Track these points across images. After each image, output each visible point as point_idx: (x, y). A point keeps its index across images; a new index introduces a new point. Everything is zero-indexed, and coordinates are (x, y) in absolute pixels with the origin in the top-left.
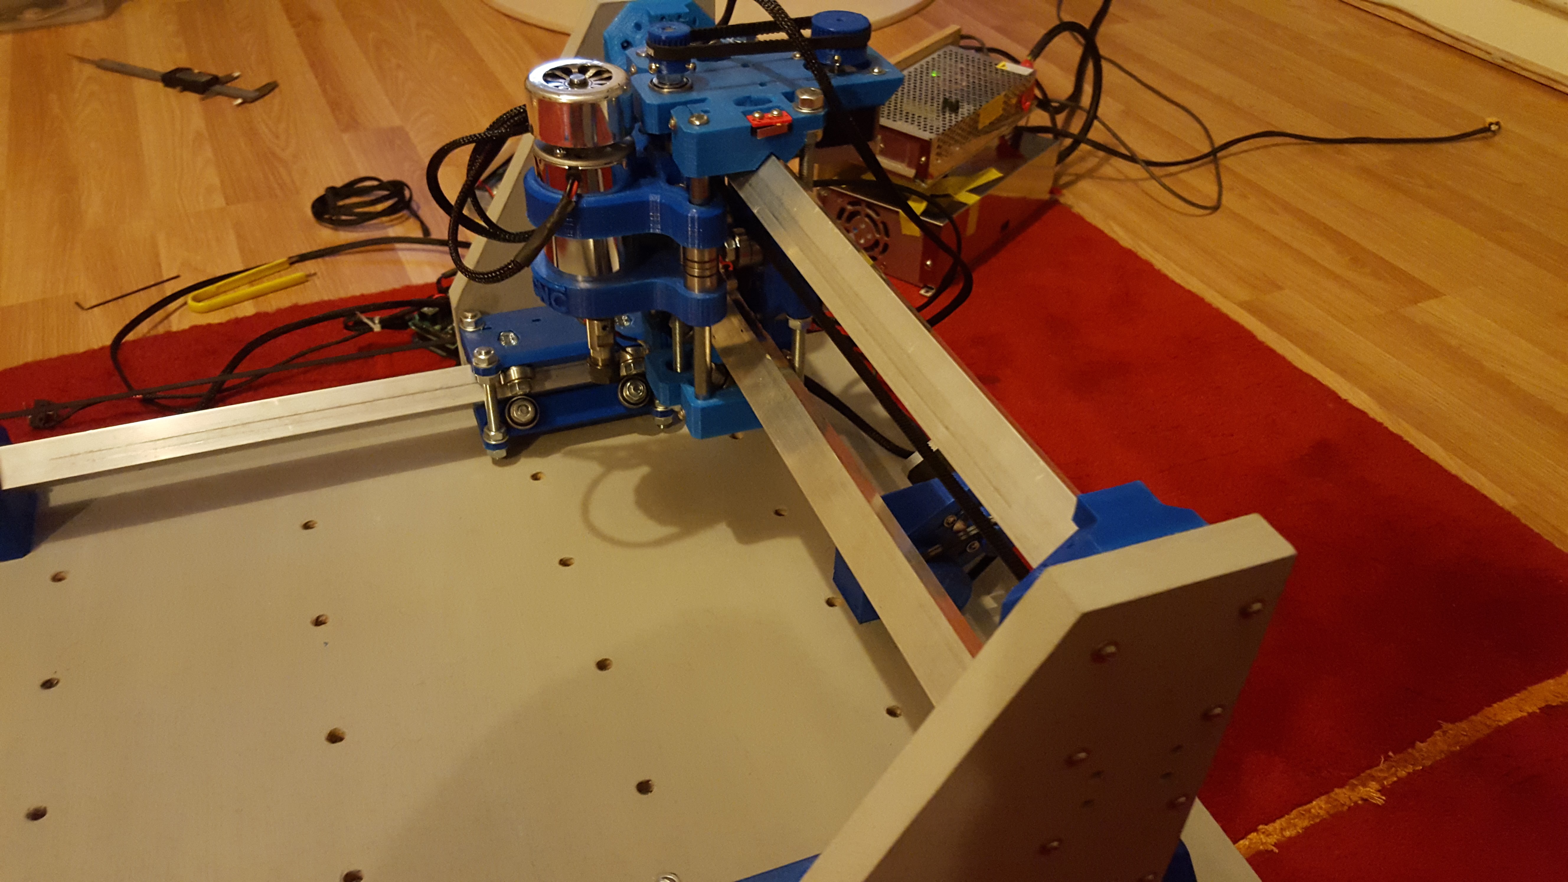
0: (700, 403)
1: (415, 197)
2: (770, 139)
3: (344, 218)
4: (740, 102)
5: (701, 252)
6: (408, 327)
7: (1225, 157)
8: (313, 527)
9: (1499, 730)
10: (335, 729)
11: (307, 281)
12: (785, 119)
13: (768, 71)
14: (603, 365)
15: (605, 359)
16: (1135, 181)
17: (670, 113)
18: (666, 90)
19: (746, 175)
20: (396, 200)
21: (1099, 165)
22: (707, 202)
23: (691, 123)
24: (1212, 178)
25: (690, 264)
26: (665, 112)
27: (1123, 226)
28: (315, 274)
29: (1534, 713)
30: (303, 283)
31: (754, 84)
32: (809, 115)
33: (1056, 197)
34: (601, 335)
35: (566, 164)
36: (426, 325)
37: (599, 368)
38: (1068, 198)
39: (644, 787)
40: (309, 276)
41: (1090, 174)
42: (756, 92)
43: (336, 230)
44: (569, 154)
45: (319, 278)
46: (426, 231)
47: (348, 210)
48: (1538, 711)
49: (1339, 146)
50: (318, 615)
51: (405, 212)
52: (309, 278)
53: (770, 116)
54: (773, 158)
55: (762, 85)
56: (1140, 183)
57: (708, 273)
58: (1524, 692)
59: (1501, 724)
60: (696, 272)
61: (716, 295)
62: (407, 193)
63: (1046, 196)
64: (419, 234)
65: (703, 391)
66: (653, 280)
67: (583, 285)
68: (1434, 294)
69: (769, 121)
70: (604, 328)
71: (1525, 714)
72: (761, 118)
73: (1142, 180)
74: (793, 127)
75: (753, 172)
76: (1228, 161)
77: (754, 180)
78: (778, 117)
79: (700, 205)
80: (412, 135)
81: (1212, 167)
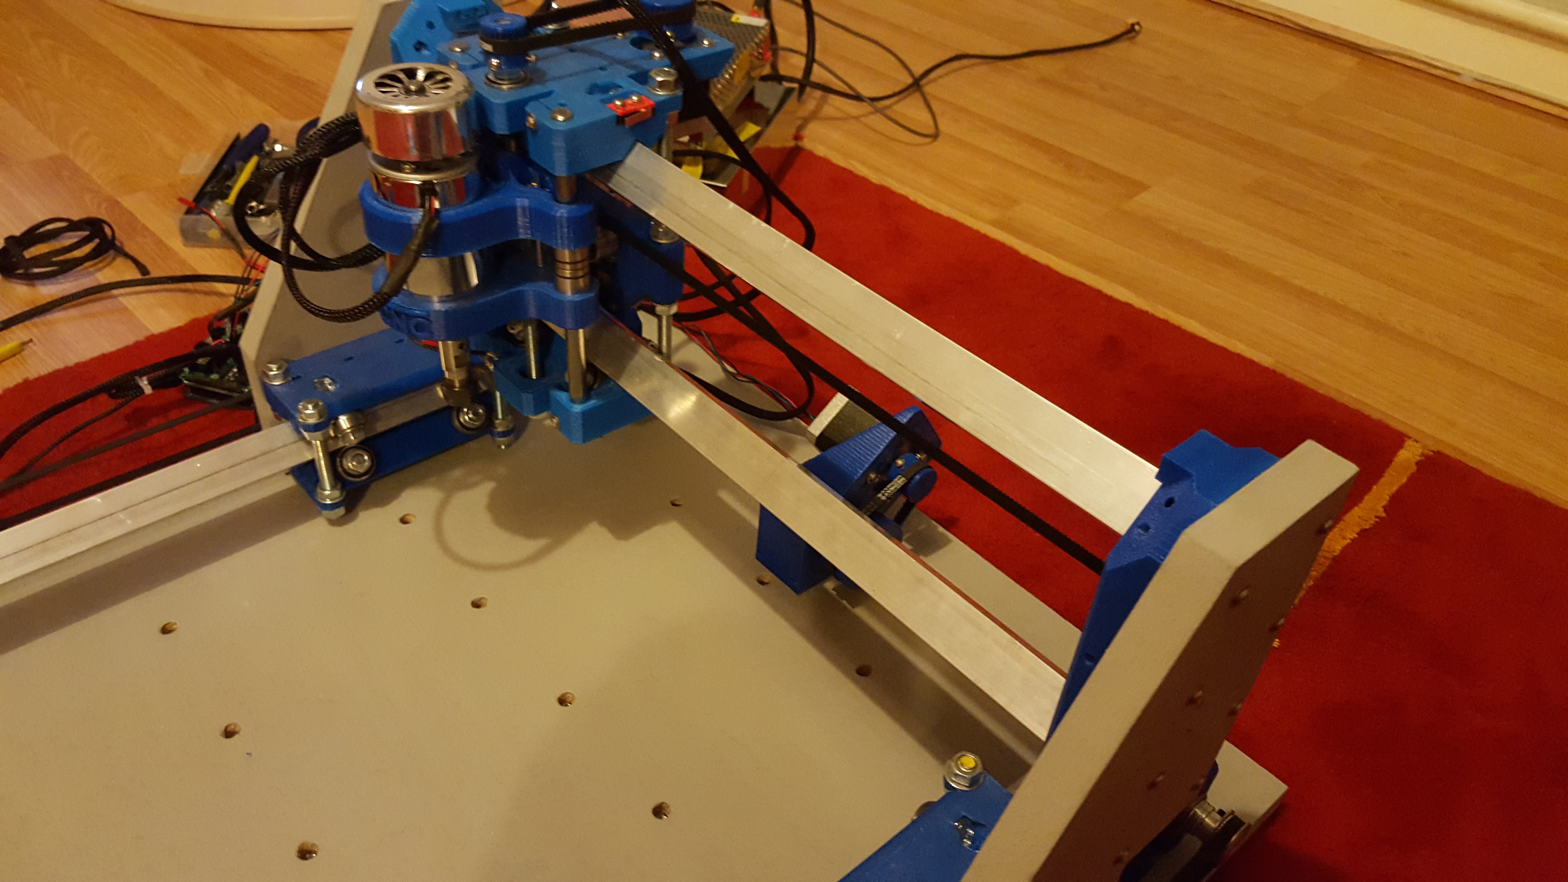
0: (578, 408)
1: (118, 234)
2: (635, 127)
3: (36, 270)
4: (593, 90)
5: (572, 253)
6: (181, 382)
7: (927, 84)
8: (171, 629)
9: (1335, 559)
10: (303, 844)
11: (23, 350)
12: (647, 103)
13: (600, 54)
14: (461, 387)
15: (462, 380)
16: (857, 118)
17: (524, 111)
18: (505, 87)
19: (612, 167)
20: (97, 241)
21: (819, 107)
22: (575, 199)
23: (555, 119)
24: (921, 104)
25: (560, 265)
26: (517, 111)
27: (863, 163)
28: (31, 341)
29: (1355, 538)
30: (19, 353)
31: (594, 69)
32: (668, 97)
33: (800, 144)
34: (458, 354)
35: (415, 179)
36: (200, 375)
37: (456, 389)
38: (807, 144)
39: (659, 811)
40: (24, 344)
41: (814, 116)
42: (602, 78)
43: (33, 285)
44: (419, 168)
45: (35, 344)
46: (142, 268)
47: (38, 261)
48: (1356, 536)
49: (1016, 61)
50: (226, 725)
51: (112, 253)
52: (26, 347)
53: (630, 102)
54: (639, 145)
55: (602, 69)
56: (862, 119)
57: (580, 273)
58: (1342, 522)
59: (1335, 554)
60: (568, 273)
61: (592, 295)
62: (107, 230)
63: (791, 144)
64: (135, 275)
65: (580, 394)
66: (521, 288)
67: (437, 306)
68: (1142, 187)
69: (633, 108)
70: (461, 347)
71: (1349, 541)
72: (623, 106)
73: (863, 116)
74: (657, 109)
75: (620, 162)
76: (929, 89)
77: (621, 171)
78: (640, 101)
79: (568, 203)
80: (79, 162)
81: (917, 95)
